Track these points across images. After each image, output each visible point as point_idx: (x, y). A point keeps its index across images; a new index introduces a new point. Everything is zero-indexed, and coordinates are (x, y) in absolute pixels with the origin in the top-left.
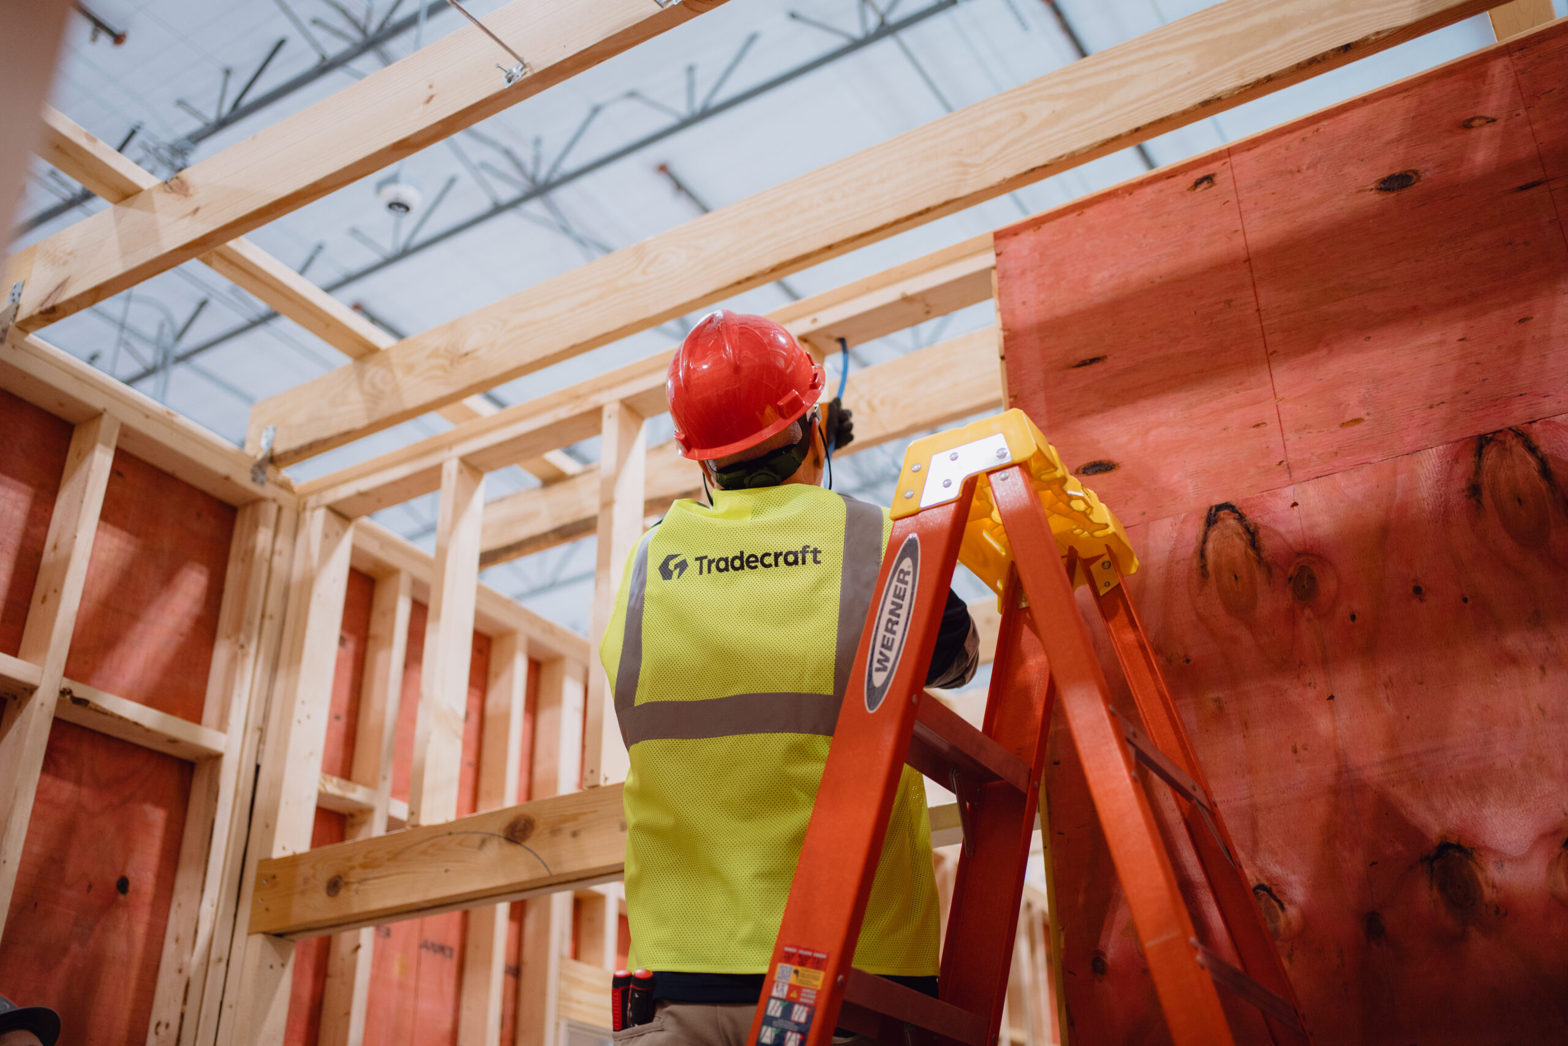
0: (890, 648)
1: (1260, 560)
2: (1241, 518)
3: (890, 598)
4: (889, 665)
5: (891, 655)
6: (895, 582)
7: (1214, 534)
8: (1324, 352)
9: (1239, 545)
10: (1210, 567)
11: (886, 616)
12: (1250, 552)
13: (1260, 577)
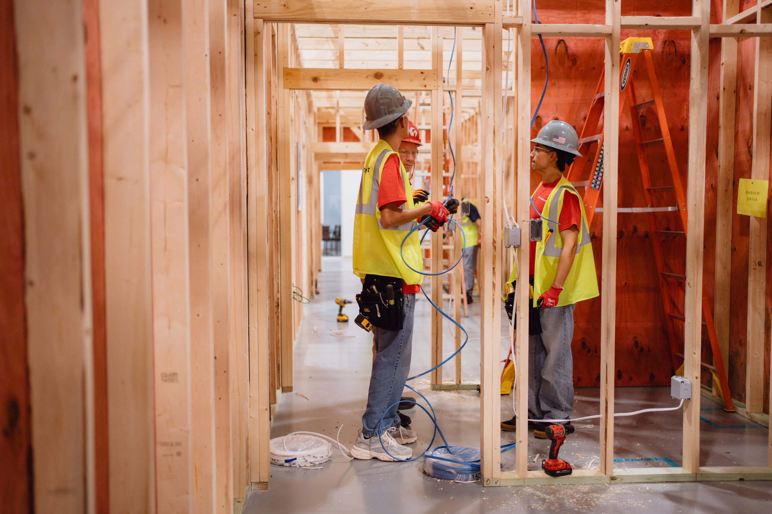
0: (625, 80)
1: (567, 54)
2: (565, 44)
3: (625, 70)
4: (625, 83)
5: (625, 81)
6: (626, 67)
7: (559, 46)
8: (587, 11)
9: (563, 50)
10: (557, 52)
11: (624, 73)
12: (566, 52)
13: (566, 58)
